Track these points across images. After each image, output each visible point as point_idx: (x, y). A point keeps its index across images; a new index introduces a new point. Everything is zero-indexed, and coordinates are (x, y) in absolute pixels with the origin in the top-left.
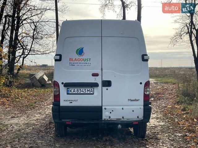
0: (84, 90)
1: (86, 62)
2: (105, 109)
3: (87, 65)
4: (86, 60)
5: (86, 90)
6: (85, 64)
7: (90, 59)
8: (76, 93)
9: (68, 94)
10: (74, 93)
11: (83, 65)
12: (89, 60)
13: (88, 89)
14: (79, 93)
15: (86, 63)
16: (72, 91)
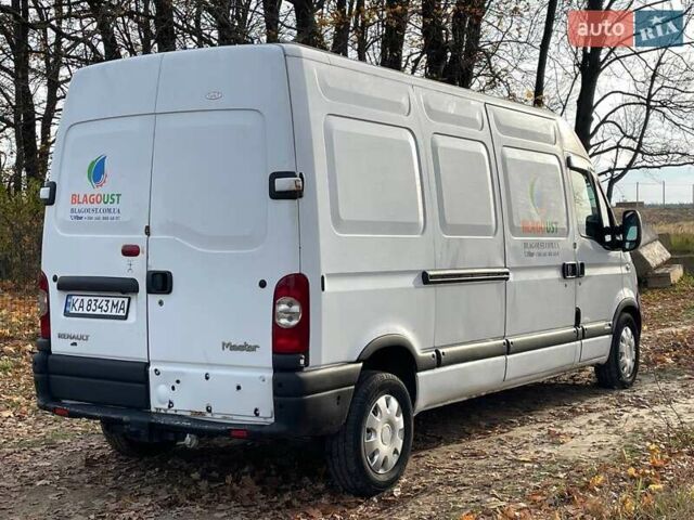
0: (104, 303)
1: (109, 206)
2: (157, 372)
3: (110, 215)
4: (110, 200)
5: (110, 304)
6: (107, 215)
7: (118, 195)
8: (85, 312)
9: (67, 314)
10: (81, 311)
11: (102, 215)
12: (115, 198)
13: (116, 300)
14: (91, 312)
15: (109, 210)
16: (77, 305)
